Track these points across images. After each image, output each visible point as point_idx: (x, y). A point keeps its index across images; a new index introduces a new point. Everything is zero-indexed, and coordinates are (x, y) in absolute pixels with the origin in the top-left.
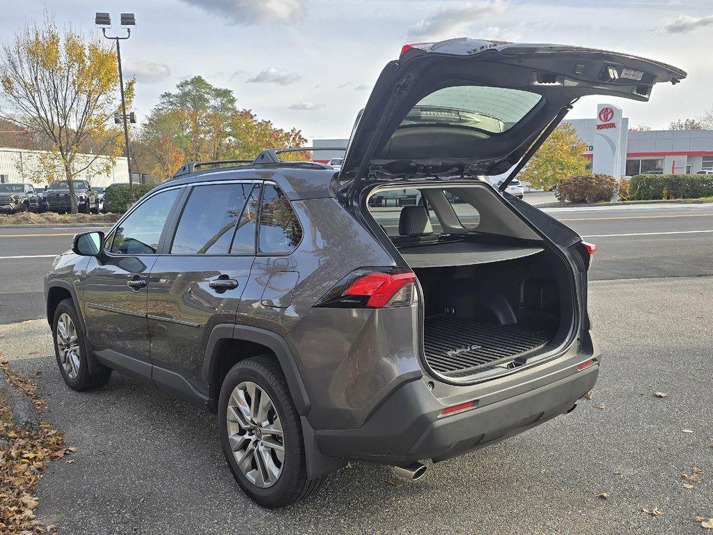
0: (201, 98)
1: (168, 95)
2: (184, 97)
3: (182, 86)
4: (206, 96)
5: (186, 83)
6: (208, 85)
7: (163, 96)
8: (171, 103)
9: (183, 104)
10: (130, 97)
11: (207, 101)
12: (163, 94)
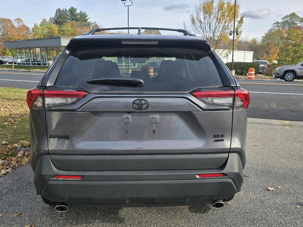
0: (293, 23)
1: (277, 23)
2: (284, 23)
3: (284, 18)
4: (296, 22)
5: (287, 16)
6: (297, 16)
7: (274, 24)
8: (278, 26)
9: (283, 27)
10: (241, 24)
11: (296, 24)
12: (275, 22)
